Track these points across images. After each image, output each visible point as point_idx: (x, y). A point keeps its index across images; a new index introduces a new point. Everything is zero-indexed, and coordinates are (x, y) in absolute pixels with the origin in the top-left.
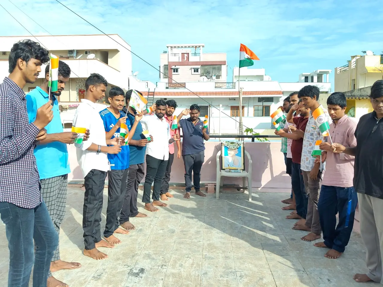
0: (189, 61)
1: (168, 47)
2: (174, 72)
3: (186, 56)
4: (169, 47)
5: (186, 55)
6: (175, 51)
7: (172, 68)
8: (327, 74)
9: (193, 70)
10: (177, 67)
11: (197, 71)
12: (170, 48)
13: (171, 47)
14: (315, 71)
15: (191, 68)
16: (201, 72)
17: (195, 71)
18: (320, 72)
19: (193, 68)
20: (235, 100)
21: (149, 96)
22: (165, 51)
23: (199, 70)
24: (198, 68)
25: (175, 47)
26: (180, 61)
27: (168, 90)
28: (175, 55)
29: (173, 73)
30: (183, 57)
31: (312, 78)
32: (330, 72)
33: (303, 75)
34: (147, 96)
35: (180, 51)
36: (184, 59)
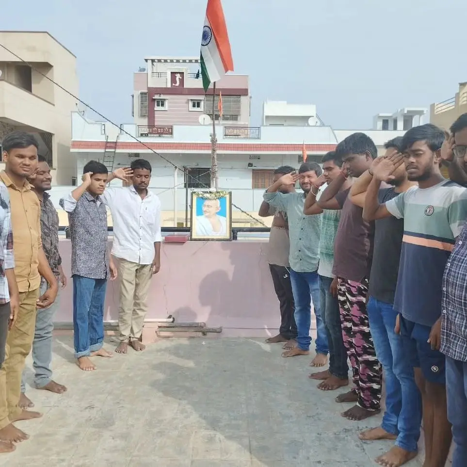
0: (185, 87)
1: (146, 60)
2: (158, 105)
3: (179, 79)
4: (148, 61)
5: (178, 76)
6: (159, 67)
7: (154, 98)
8: (420, 115)
9: (191, 104)
10: (162, 97)
11: (198, 106)
12: (150, 62)
13: (153, 61)
14: (399, 110)
15: (188, 100)
16: (204, 108)
17: (194, 106)
18: (408, 111)
19: (191, 100)
20: (259, 159)
21: (107, 150)
22: (141, 67)
23: (202, 104)
24: (201, 100)
25: (159, 61)
26: (169, 86)
27: (144, 140)
28: (159, 74)
29: (156, 108)
30: (173, 80)
31: (395, 121)
32: (425, 112)
33: (380, 117)
34: (104, 150)
35: (168, 69)
36: (176, 83)
